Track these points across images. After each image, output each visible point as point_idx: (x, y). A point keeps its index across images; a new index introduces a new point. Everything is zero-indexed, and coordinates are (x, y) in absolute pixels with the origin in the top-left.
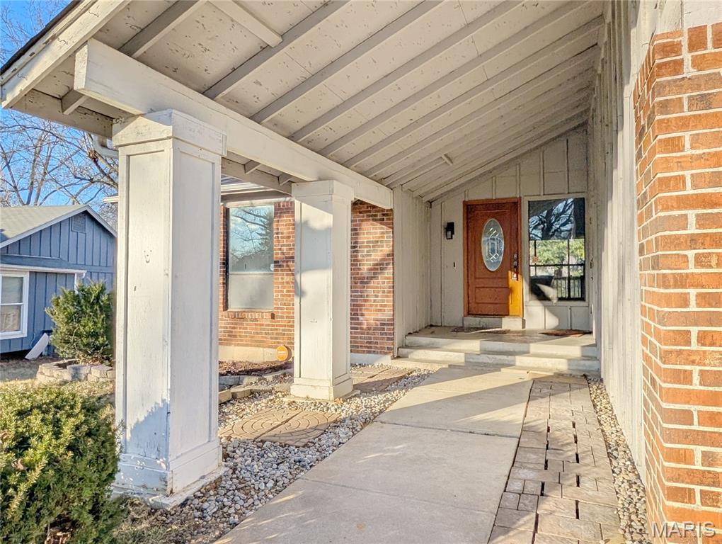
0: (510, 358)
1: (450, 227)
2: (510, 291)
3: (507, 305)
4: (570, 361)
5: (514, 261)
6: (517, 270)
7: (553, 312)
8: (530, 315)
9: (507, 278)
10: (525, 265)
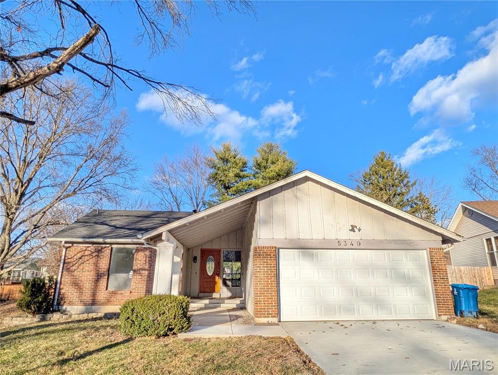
0: (219, 305)
1: (195, 258)
2: (215, 283)
3: (214, 288)
4: (237, 305)
5: (218, 271)
6: (218, 275)
7: (230, 291)
8: (222, 292)
9: (215, 278)
10: (221, 274)
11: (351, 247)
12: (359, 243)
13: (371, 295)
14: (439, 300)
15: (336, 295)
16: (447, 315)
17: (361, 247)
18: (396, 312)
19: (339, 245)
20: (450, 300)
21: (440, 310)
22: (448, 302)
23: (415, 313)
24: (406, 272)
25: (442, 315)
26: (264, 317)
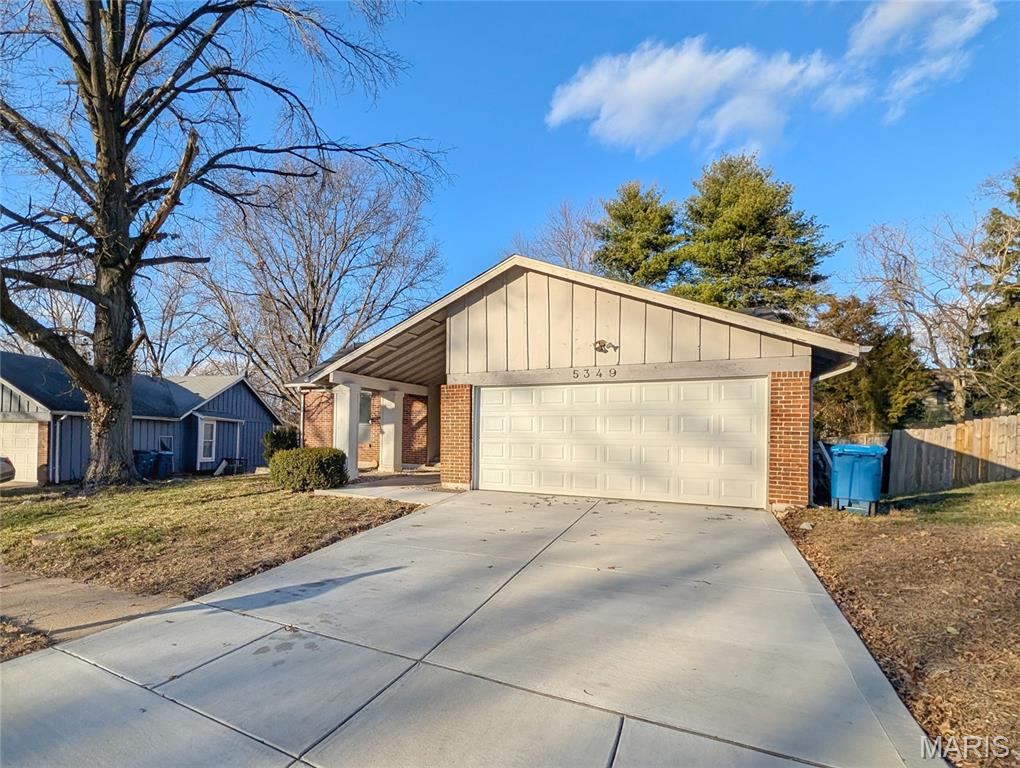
11: (598, 379)
12: (613, 371)
13: (631, 460)
14: (775, 473)
15: (567, 456)
16: (788, 502)
17: (616, 378)
18: (679, 490)
19: (577, 377)
20: (802, 475)
21: (774, 492)
22: (798, 479)
23: (720, 492)
24: (711, 422)
25: (774, 502)
26: (452, 481)
